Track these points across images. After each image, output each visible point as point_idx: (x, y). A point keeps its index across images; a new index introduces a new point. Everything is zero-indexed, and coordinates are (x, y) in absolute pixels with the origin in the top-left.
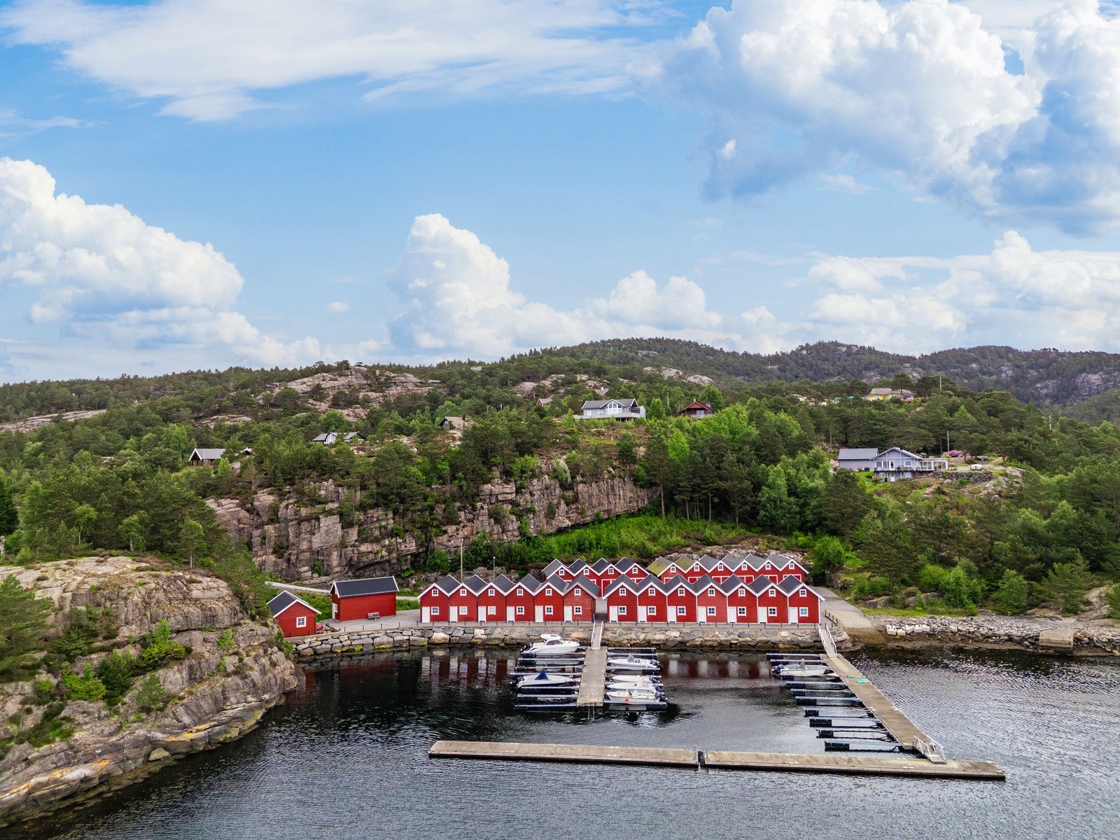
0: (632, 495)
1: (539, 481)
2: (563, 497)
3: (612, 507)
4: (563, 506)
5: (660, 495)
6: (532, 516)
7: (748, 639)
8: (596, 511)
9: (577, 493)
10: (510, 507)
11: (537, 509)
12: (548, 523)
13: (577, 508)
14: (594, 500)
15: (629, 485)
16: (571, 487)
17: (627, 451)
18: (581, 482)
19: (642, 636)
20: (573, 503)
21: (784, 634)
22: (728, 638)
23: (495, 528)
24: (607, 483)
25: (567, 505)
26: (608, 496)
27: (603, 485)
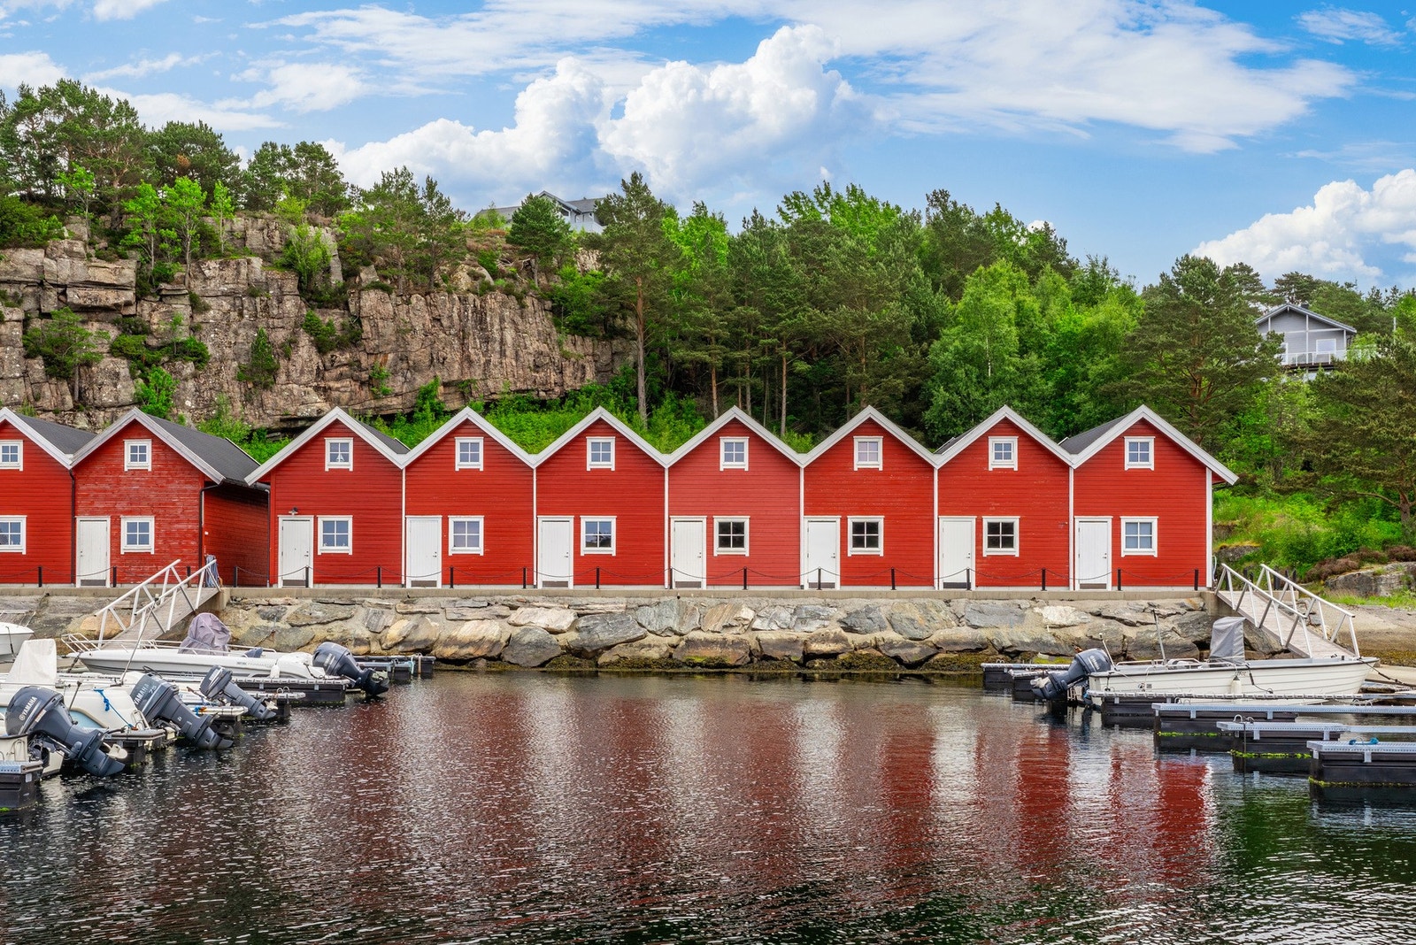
0: (544, 348)
1: (225, 265)
2: (311, 327)
3: (477, 374)
4: (305, 351)
5: (636, 366)
6: (189, 368)
7: (890, 635)
8: (421, 381)
9: (358, 320)
10: (113, 333)
11: (210, 351)
12: (248, 399)
13: (355, 364)
14: (415, 346)
15: (538, 320)
16: (338, 300)
17: (537, 218)
18: (375, 286)
19: (398, 629)
20: (341, 346)
21: (1055, 613)
22: (799, 633)
23: (47, 390)
24: (463, 300)
25: (321, 348)
26: (463, 337)
27: (450, 308)
